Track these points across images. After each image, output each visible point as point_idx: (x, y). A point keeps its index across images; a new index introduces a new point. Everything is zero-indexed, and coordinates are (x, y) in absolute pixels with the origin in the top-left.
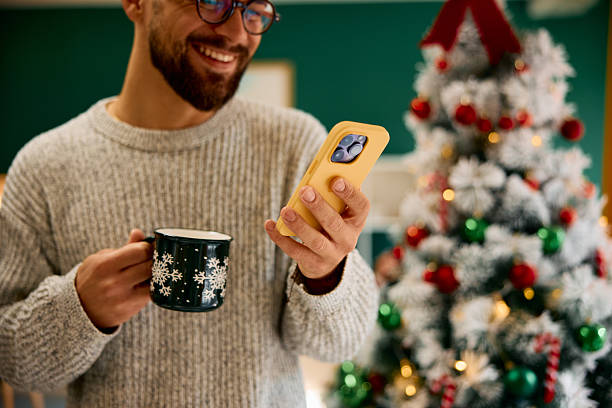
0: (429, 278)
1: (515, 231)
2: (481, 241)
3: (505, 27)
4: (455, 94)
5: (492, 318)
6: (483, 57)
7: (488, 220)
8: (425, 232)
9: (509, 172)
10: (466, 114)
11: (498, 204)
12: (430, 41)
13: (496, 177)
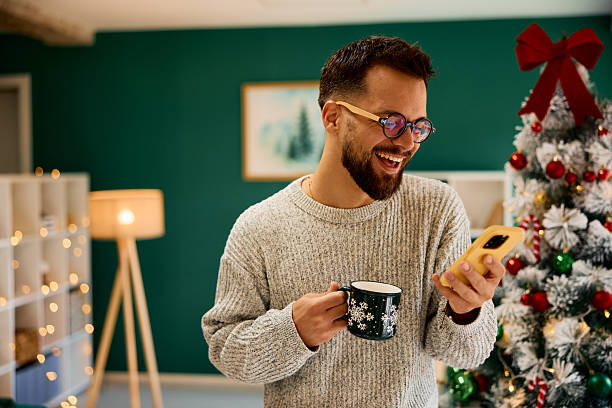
0: (524, 301)
1: (596, 264)
2: (569, 273)
3: (588, 98)
4: (547, 153)
5: (578, 334)
6: (570, 120)
7: (574, 255)
8: (522, 263)
9: (591, 217)
10: (555, 169)
11: (583, 241)
12: (526, 111)
13: (581, 221)
